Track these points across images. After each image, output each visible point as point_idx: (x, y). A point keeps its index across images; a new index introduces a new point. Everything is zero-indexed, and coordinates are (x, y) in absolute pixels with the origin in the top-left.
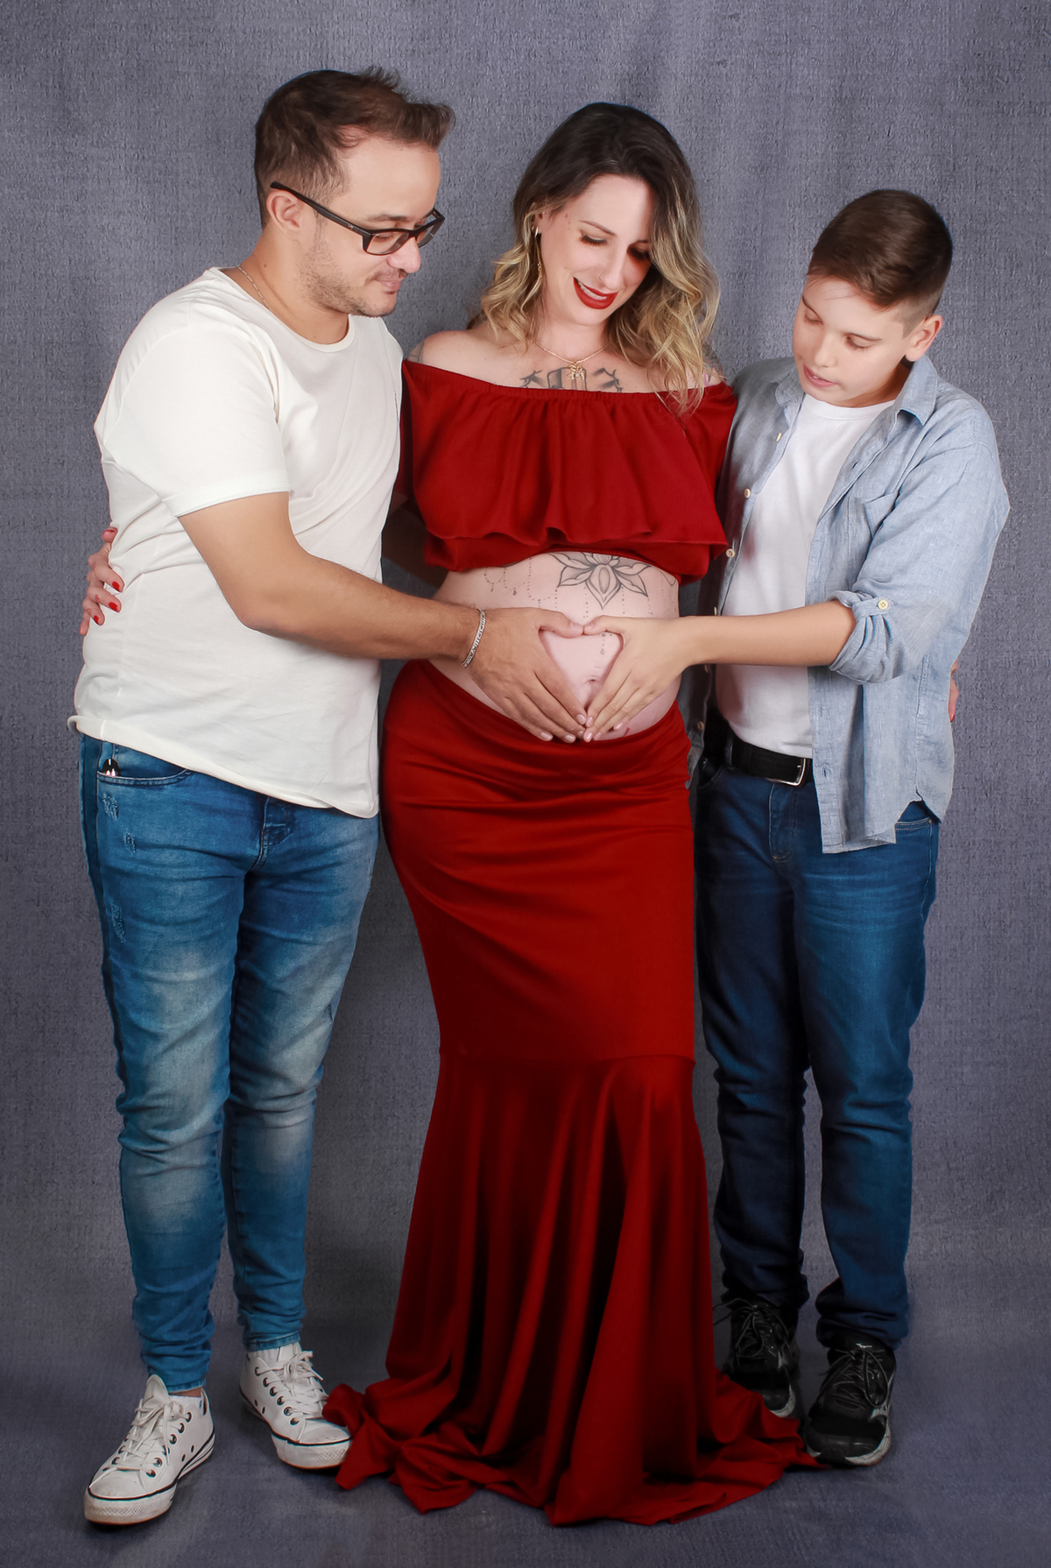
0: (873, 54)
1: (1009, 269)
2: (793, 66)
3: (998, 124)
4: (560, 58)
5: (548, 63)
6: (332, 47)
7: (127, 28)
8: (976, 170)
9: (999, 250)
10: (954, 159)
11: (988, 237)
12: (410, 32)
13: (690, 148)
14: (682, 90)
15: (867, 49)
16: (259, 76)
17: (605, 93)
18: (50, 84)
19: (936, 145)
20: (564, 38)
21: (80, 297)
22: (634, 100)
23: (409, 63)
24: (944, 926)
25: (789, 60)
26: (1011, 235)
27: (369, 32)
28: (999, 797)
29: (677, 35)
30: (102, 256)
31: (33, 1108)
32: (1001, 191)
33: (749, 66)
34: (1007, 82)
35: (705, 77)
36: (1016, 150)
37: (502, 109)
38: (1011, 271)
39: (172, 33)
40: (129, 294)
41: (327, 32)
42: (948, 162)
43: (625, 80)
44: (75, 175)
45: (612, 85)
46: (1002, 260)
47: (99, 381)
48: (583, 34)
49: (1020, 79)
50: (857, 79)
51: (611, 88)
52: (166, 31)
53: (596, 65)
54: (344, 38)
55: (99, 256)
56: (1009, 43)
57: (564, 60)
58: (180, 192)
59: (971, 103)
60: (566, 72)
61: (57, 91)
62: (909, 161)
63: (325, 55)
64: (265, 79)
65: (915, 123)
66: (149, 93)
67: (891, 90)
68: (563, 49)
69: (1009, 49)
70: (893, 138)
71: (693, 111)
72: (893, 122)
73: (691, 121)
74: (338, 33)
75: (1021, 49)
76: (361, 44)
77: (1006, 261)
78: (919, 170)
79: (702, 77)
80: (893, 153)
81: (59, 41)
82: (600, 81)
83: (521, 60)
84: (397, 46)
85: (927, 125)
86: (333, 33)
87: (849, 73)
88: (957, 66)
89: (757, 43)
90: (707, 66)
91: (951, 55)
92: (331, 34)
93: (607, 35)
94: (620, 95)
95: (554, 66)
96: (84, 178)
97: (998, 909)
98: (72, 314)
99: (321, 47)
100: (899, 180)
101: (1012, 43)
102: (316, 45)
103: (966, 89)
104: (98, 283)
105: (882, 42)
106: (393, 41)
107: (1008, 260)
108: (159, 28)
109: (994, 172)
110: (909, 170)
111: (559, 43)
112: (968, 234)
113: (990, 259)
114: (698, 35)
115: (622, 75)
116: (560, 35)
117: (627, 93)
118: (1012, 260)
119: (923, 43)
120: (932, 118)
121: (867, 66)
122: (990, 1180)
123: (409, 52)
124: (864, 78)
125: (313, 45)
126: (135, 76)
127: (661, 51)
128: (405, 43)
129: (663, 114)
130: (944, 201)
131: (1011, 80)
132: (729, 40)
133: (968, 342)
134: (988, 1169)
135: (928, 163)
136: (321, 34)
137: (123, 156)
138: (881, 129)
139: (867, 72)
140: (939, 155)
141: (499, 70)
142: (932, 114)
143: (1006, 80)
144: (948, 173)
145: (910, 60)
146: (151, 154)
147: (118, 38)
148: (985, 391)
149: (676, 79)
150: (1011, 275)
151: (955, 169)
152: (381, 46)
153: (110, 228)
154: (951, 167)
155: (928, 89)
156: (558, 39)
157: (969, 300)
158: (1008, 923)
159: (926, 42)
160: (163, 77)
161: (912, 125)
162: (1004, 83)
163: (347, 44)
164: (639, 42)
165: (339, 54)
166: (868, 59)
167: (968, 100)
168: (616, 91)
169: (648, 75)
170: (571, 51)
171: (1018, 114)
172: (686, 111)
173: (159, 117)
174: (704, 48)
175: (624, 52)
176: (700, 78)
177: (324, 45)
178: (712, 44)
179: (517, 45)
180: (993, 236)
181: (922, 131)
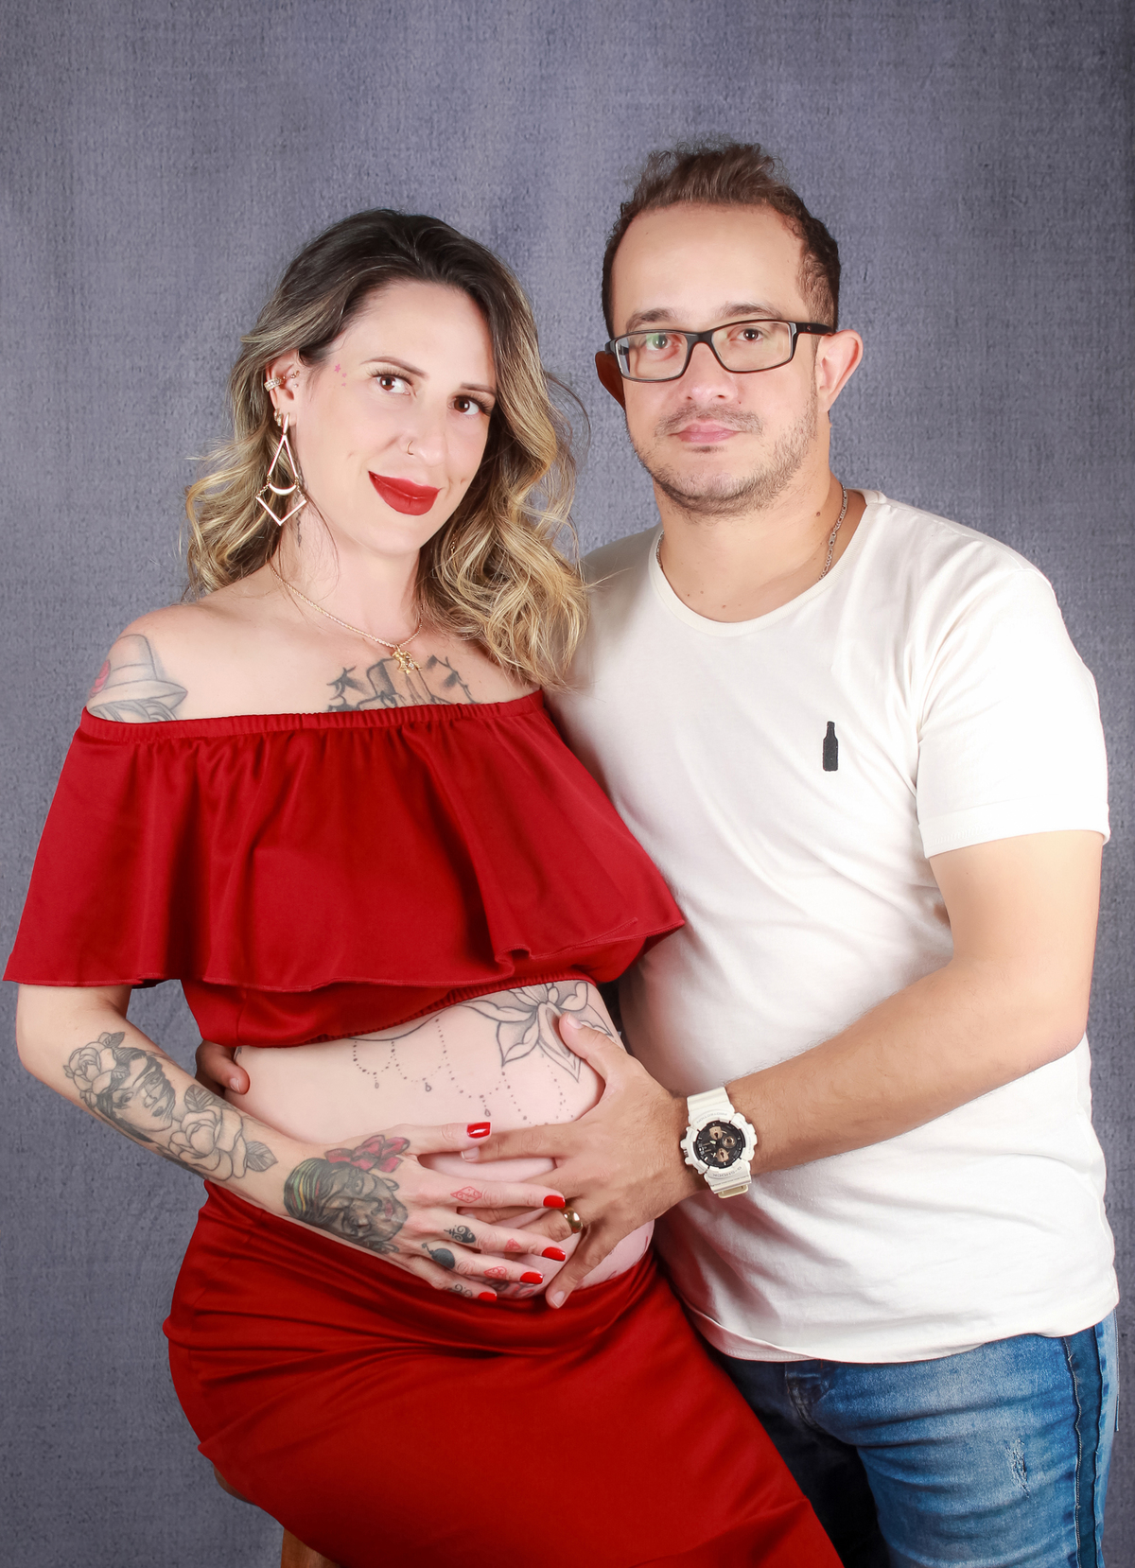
0: (840, 168)
1: (1035, 462)
3: (1015, 262)
4: (403, 178)
5: (387, 184)
8: (987, 325)
9: (1022, 436)
10: (957, 310)
11: (1006, 419)
12: (189, 142)
13: (590, 301)
14: (576, 220)
15: (833, 160)
17: (469, 225)
19: (931, 291)
20: (408, 149)
22: (510, 234)
23: (189, 186)
26: (1037, 415)
27: (131, 141)
29: (567, 143)
32: (1022, 354)
34: (1026, 203)
35: (607, 203)
36: (1040, 296)
38: (1039, 463)
41: (71, 142)
42: (948, 315)
43: (496, 207)
45: (477, 214)
46: (1026, 449)
48: (435, 144)
49: (1044, 199)
50: (819, 203)
51: (476, 218)
53: (455, 187)
54: (95, 150)
56: (1027, 148)
57: (410, 180)
59: (977, 233)
60: (413, 197)
62: (894, 315)
63: (68, 175)
65: (900, 262)
67: (866, 216)
68: (407, 164)
69: (1027, 157)
70: (872, 283)
72: (871, 261)
73: (589, 263)
74: (86, 144)
75: (1044, 156)
76: (120, 158)
77: (1031, 451)
78: (909, 327)
79: (603, 201)
80: (872, 304)
82: (460, 209)
83: (349, 181)
84: (171, 162)
85: (917, 264)
86: (80, 144)
91: (948, 167)
92: (75, 144)
93: (469, 143)
94: (489, 228)
95: (396, 189)
99: (62, 163)
100: (881, 342)
101: (1031, 148)
102: (55, 161)
103: (969, 214)
105: (852, 150)
106: (165, 154)
107: (1034, 449)
109: (1011, 328)
110: (895, 326)
111: (402, 156)
112: (979, 414)
113: (1010, 449)
114: (596, 143)
115: (491, 200)
116: (403, 146)
117: (500, 225)
118: (1039, 449)
119: (909, 150)
120: (923, 255)
121: (832, 183)
123: (189, 171)
124: (828, 201)
125: (50, 160)
127: (545, 166)
128: (183, 158)
129: (550, 254)
130: (945, 369)
131: (1030, 200)
132: (639, 150)
135: (921, 317)
136: (61, 144)
138: (855, 271)
139: (833, 192)
140: (935, 306)
141: (317, 195)
142: (924, 250)
143: (1024, 200)
144: (949, 331)
145: (891, 175)
149: (567, 204)
150: (1039, 470)
151: (957, 324)
152: (149, 162)
154: (952, 322)
155: (917, 216)
156: (400, 150)
157: (982, 507)
159: (913, 149)
161: (897, 264)
162: (1021, 205)
163: (99, 160)
164: (514, 153)
165: (89, 173)
166: (834, 174)
167: (973, 229)
168: (484, 222)
169: (529, 200)
170: (419, 167)
171: (1043, 247)
172: (583, 250)
174: (606, 161)
175: (494, 168)
176: (601, 204)
177: (67, 161)
178: (616, 155)
179: (342, 159)
180: (1013, 416)
181: (911, 272)
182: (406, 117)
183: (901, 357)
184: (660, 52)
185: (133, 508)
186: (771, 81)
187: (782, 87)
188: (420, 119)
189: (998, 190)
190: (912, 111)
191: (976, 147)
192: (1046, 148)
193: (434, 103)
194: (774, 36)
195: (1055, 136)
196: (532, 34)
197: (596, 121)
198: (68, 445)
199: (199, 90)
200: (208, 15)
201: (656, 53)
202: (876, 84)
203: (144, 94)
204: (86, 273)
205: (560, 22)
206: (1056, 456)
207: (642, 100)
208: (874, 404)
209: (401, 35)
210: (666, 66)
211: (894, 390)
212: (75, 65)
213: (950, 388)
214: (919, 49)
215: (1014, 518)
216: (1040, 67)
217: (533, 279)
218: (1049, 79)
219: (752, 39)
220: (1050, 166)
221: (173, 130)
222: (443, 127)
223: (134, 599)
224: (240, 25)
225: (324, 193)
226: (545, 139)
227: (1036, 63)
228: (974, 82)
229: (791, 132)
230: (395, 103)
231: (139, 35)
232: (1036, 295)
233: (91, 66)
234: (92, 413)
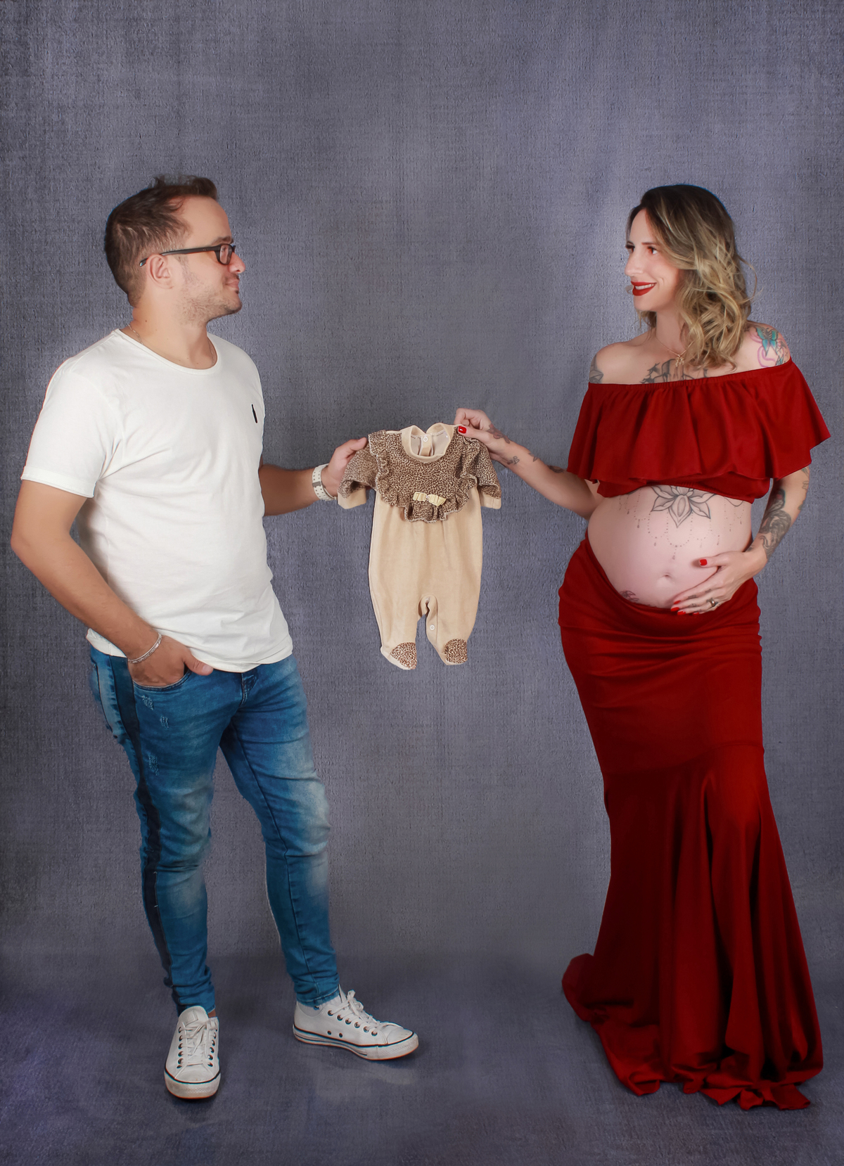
0: (742, 161)
1: (830, 292)
2: (693, 170)
3: (821, 202)
6: (406, 168)
7: (280, 161)
8: (808, 230)
9: (824, 281)
10: (795, 224)
11: (817, 273)
12: (454, 157)
14: (624, 187)
16: (361, 187)
18: (234, 196)
19: (783, 216)
20: (549, 157)
21: (255, 327)
22: (594, 194)
23: (454, 176)
24: (799, 703)
25: (690, 166)
27: (429, 157)
28: (832, 622)
29: (620, 153)
30: (268, 301)
31: (238, 825)
32: (824, 244)
33: (665, 170)
35: (638, 179)
37: (512, 202)
38: (832, 292)
39: (308, 162)
40: (285, 324)
41: (403, 158)
42: (791, 226)
43: (588, 182)
44: (250, 252)
46: (826, 286)
47: (268, 378)
48: (561, 154)
49: (835, 173)
50: (732, 177)
51: (579, 187)
52: (304, 161)
53: (570, 173)
54: (413, 162)
55: (266, 301)
57: (550, 171)
58: (315, 260)
59: (804, 189)
60: (552, 178)
61: (238, 200)
62: (766, 227)
64: (365, 189)
65: (769, 203)
66: (295, 199)
67: (754, 183)
68: (549, 164)
69: (827, 155)
70: (756, 212)
71: (630, 200)
72: (756, 203)
74: (409, 159)
75: (835, 154)
76: (424, 165)
78: (773, 232)
80: (756, 222)
81: (239, 170)
82: (572, 183)
83: (524, 172)
85: (777, 204)
87: (727, 173)
88: (795, 167)
89: (670, 156)
90: (639, 171)
91: (791, 160)
93: (576, 154)
96: (256, 253)
97: (833, 692)
98: (251, 337)
101: (828, 151)
103: (801, 181)
104: (266, 318)
108: (300, 160)
110: (767, 232)
112: (805, 271)
113: (819, 287)
114: (633, 153)
115: (586, 179)
116: (547, 156)
117: (590, 190)
119: (773, 153)
120: (780, 199)
121: (738, 168)
122: (831, 861)
124: (737, 176)
126: (286, 189)
127: (610, 163)
128: (451, 164)
130: (789, 251)
131: (829, 174)
132: (652, 155)
133: (806, 338)
134: (829, 854)
135: (779, 227)
136: (399, 159)
137: (280, 239)
138: (749, 207)
139: (739, 172)
140: (785, 222)
142: (780, 197)
143: (825, 174)
144: (791, 234)
145: (765, 164)
146: (296, 237)
147: (275, 167)
148: (817, 369)
149: (620, 180)
151: (795, 230)
153: (273, 283)
154: (793, 230)
155: (777, 183)
156: (546, 158)
158: (838, 700)
159: (775, 152)
160: (303, 189)
162: (824, 176)
163: (415, 166)
164: (596, 158)
166: (740, 164)
167: (802, 188)
168: (583, 189)
169: (602, 179)
170: (554, 165)
171: (834, 195)
172: (627, 200)
173: (301, 215)
174: (637, 160)
175: (587, 164)
176: (635, 179)
178: (641, 158)
180: (820, 272)
181: (774, 208)
182: (549, 144)
183: (769, 246)
184: (661, 112)
185: (429, 317)
186: (711, 123)
187: (716, 126)
188: (555, 144)
189: (813, 170)
190: (774, 135)
191: (804, 151)
192: (835, 151)
193: (561, 137)
194: (712, 104)
195: (840, 145)
196: (604, 105)
197: (633, 143)
198: (401, 290)
199: (458, 134)
200: (462, 102)
201: (659, 112)
202: (758, 123)
203: (435, 137)
204: (409, 215)
205: (617, 100)
206: (840, 289)
207: (653, 133)
208: (757, 267)
209: (547, 108)
210: (664, 118)
211: (766, 260)
212: (405, 125)
213: (792, 259)
214: (778, 107)
215: (820, 317)
216: (833, 114)
217: (605, 213)
218: (837, 120)
219: (703, 105)
220: (837, 159)
221: (447, 152)
222: (565, 147)
223: (429, 357)
224: (476, 105)
225: (513, 177)
226: (610, 152)
227: (831, 113)
228: (803, 122)
229: (720, 146)
230: (544, 137)
231: (433, 111)
232: (831, 217)
233: (412, 126)
234: (411, 275)
